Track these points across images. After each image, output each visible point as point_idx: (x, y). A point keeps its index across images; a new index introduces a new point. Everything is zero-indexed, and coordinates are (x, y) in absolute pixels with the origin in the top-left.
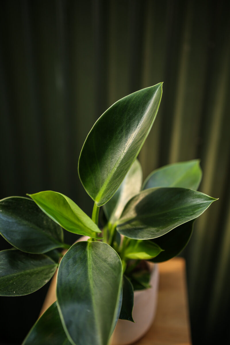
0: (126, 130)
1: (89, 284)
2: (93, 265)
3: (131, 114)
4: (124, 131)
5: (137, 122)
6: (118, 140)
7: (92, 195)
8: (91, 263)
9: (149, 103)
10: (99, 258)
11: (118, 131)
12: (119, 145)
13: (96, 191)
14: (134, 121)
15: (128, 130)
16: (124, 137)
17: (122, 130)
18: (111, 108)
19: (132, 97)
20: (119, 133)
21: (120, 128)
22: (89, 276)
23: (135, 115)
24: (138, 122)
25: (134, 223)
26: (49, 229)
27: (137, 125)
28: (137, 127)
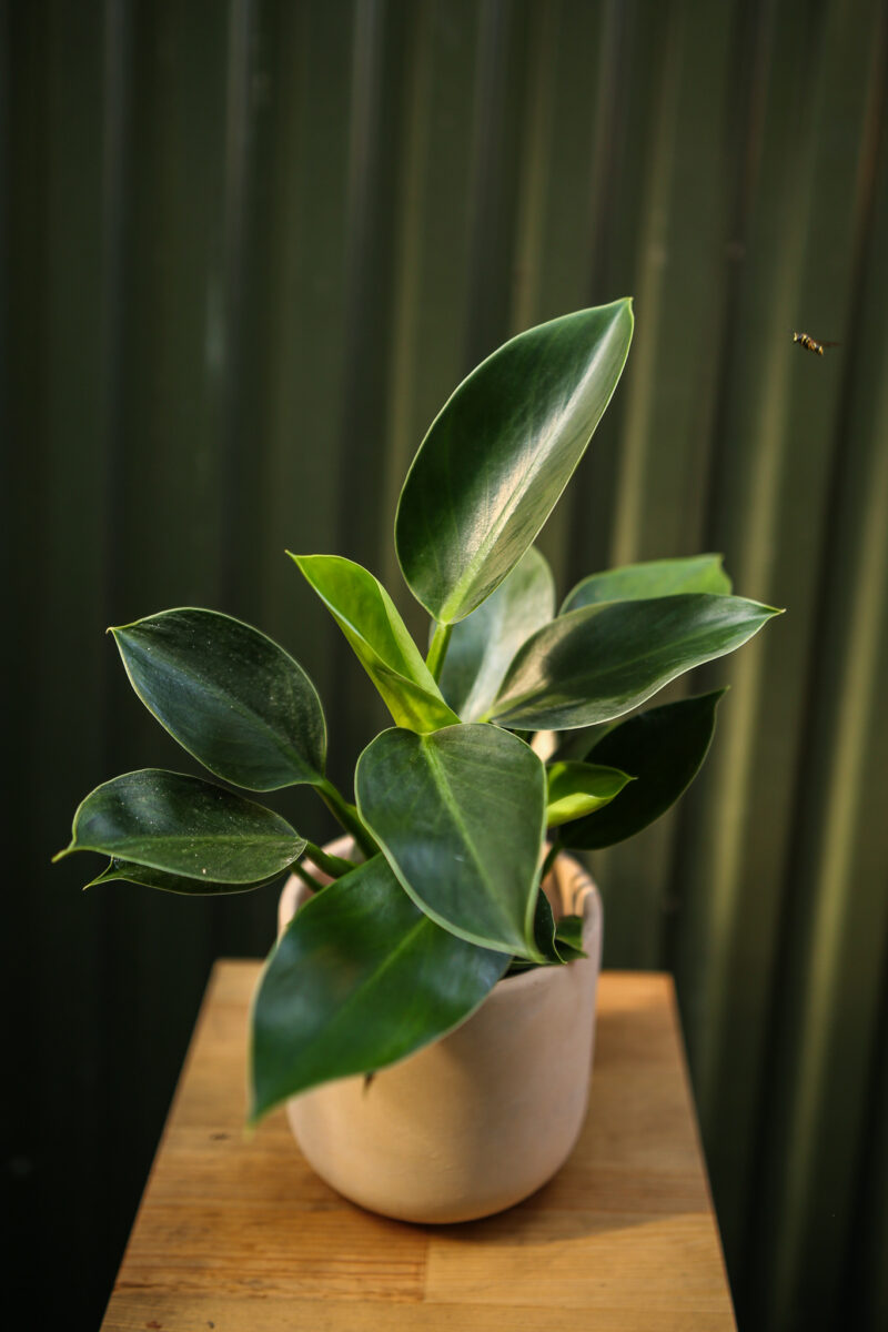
0: (536, 415)
1: (447, 812)
2: (451, 776)
3: (549, 373)
4: (530, 418)
5: (565, 394)
6: (512, 443)
7: (430, 604)
8: (443, 773)
9: (598, 348)
10: (466, 758)
11: (514, 419)
12: (514, 457)
13: (440, 592)
14: (559, 392)
15: (541, 415)
16: (529, 434)
17: (523, 418)
18: (498, 355)
19: (552, 330)
20: (517, 424)
21: (521, 411)
22: (445, 798)
23: (561, 376)
24: (569, 396)
25: (545, 701)
26: (282, 721)
27: (567, 403)
28: (564, 408)
